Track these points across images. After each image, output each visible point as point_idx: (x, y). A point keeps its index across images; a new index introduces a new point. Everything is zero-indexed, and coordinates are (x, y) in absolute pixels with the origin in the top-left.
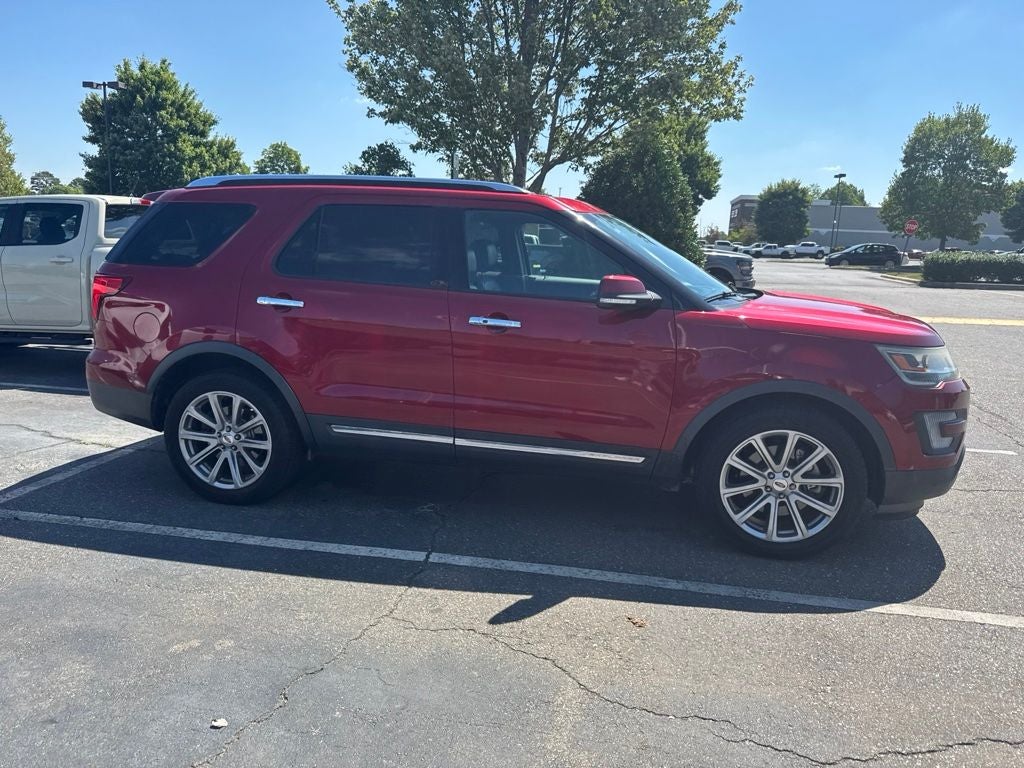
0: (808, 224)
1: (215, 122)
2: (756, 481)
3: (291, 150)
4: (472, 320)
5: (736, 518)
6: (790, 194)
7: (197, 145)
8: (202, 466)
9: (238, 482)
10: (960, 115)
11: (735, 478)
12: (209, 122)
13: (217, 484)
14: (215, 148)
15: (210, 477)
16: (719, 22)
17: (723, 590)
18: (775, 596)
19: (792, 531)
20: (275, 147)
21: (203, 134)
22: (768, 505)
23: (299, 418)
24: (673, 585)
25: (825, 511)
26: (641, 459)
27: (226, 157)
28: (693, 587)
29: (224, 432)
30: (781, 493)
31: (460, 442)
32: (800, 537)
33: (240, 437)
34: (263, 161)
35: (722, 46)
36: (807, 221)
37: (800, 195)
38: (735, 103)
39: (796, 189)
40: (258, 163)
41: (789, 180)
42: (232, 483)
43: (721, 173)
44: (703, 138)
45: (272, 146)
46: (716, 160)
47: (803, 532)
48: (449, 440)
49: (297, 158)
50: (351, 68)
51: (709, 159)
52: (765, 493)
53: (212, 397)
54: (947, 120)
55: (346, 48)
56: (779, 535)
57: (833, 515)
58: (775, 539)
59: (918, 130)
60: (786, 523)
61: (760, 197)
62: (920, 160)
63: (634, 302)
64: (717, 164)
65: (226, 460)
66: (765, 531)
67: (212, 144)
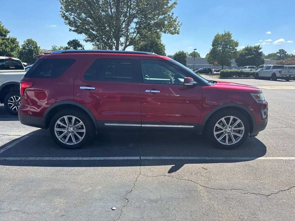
0: (187, 63)
1: (9, 32)
2: (222, 130)
3: (34, 41)
4: (147, 91)
5: (218, 140)
6: (182, 55)
7: (3, 39)
8: (62, 139)
9: (75, 142)
10: (225, 34)
11: (218, 129)
12: (7, 32)
13: (68, 144)
14: (10, 41)
15: (66, 142)
16: (171, 7)
17: (220, 158)
18: (233, 158)
19: (232, 142)
20: (28, 40)
21: (5, 36)
22: (226, 136)
23: (94, 122)
24: (207, 158)
25: (240, 136)
26: (193, 126)
27: (14, 43)
28: (213, 158)
29: (69, 128)
30: (229, 132)
31: (143, 126)
32: (234, 143)
33: (74, 129)
34: (24, 45)
35: (173, 14)
36: (186, 62)
37: (184, 55)
38: (177, 30)
39: (183, 53)
40: (22, 45)
41: (181, 51)
42: (73, 143)
43: (165, 49)
44: (160, 39)
45: (27, 40)
46: (164, 45)
47: (235, 142)
48: (140, 125)
49: (36, 43)
50: (63, 17)
51: (162, 45)
52: (225, 133)
53: (66, 117)
54: (222, 35)
55: (60, 10)
56: (228, 143)
57: (242, 137)
58: (228, 144)
59: (215, 37)
60: (230, 140)
61: (174, 55)
62: (216, 45)
63: (192, 84)
64: (164, 46)
65: (70, 136)
66: (225, 142)
67: (8, 39)
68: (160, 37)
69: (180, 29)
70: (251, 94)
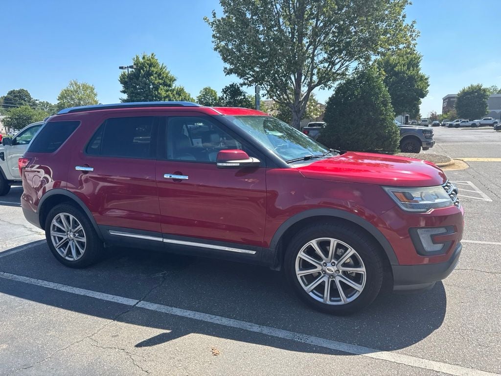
1: (175, 80)
2: (316, 267)
3: (212, 90)
4: (165, 176)
5: (306, 288)
6: (475, 92)
7: (167, 91)
9: (75, 257)
12: (173, 80)
13: (67, 258)
14: (175, 92)
15: (64, 254)
19: (338, 299)
20: (205, 89)
21: (170, 86)
22: (324, 282)
23: (95, 227)
25: (356, 288)
26: (255, 252)
27: (180, 95)
30: (331, 275)
31: (166, 240)
32: (343, 302)
33: (75, 235)
34: (200, 96)
36: (487, 106)
37: (482, 92)
38: (411, 47)
39: (480, 89)
40: (198, 97)
41: (475, 84)
42: (73, 258)
43: (429, 84)
44: (417, 66)
45: (204, 89)
46: (426, 77)
47: (344, 299)
48: (160, 239)
49: (215, 94)
50: (216, 49)
51: (422, 77)
52: (322, 275)
53: (62, 216)
55: (214, 40)
56: (331, 301)
57: (361, 290)
58: (329, 302)
60: (334, 293)
61: (458, 95)
63: (238, 164)
64: (426, 79)
65: (70, 247)
66: (323, 297)
67: (174, 90)
68: (418, 63)
69: (416, 44)
70: (386, 189)
